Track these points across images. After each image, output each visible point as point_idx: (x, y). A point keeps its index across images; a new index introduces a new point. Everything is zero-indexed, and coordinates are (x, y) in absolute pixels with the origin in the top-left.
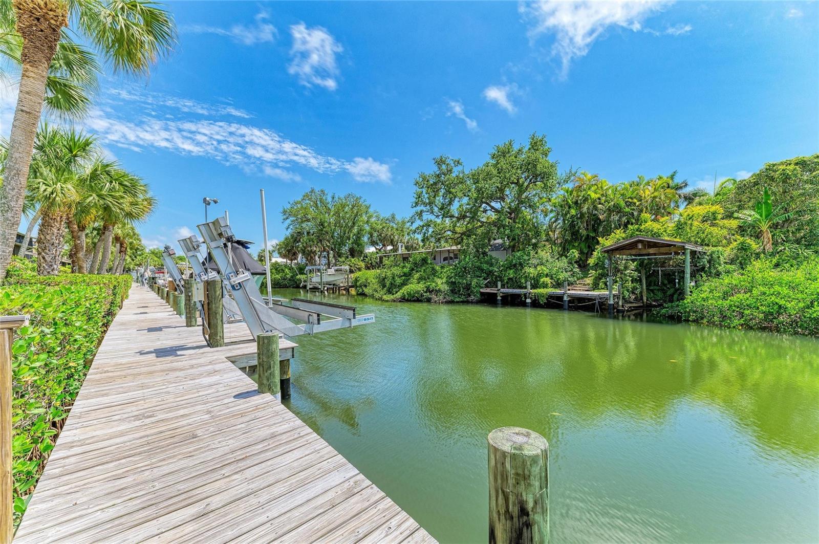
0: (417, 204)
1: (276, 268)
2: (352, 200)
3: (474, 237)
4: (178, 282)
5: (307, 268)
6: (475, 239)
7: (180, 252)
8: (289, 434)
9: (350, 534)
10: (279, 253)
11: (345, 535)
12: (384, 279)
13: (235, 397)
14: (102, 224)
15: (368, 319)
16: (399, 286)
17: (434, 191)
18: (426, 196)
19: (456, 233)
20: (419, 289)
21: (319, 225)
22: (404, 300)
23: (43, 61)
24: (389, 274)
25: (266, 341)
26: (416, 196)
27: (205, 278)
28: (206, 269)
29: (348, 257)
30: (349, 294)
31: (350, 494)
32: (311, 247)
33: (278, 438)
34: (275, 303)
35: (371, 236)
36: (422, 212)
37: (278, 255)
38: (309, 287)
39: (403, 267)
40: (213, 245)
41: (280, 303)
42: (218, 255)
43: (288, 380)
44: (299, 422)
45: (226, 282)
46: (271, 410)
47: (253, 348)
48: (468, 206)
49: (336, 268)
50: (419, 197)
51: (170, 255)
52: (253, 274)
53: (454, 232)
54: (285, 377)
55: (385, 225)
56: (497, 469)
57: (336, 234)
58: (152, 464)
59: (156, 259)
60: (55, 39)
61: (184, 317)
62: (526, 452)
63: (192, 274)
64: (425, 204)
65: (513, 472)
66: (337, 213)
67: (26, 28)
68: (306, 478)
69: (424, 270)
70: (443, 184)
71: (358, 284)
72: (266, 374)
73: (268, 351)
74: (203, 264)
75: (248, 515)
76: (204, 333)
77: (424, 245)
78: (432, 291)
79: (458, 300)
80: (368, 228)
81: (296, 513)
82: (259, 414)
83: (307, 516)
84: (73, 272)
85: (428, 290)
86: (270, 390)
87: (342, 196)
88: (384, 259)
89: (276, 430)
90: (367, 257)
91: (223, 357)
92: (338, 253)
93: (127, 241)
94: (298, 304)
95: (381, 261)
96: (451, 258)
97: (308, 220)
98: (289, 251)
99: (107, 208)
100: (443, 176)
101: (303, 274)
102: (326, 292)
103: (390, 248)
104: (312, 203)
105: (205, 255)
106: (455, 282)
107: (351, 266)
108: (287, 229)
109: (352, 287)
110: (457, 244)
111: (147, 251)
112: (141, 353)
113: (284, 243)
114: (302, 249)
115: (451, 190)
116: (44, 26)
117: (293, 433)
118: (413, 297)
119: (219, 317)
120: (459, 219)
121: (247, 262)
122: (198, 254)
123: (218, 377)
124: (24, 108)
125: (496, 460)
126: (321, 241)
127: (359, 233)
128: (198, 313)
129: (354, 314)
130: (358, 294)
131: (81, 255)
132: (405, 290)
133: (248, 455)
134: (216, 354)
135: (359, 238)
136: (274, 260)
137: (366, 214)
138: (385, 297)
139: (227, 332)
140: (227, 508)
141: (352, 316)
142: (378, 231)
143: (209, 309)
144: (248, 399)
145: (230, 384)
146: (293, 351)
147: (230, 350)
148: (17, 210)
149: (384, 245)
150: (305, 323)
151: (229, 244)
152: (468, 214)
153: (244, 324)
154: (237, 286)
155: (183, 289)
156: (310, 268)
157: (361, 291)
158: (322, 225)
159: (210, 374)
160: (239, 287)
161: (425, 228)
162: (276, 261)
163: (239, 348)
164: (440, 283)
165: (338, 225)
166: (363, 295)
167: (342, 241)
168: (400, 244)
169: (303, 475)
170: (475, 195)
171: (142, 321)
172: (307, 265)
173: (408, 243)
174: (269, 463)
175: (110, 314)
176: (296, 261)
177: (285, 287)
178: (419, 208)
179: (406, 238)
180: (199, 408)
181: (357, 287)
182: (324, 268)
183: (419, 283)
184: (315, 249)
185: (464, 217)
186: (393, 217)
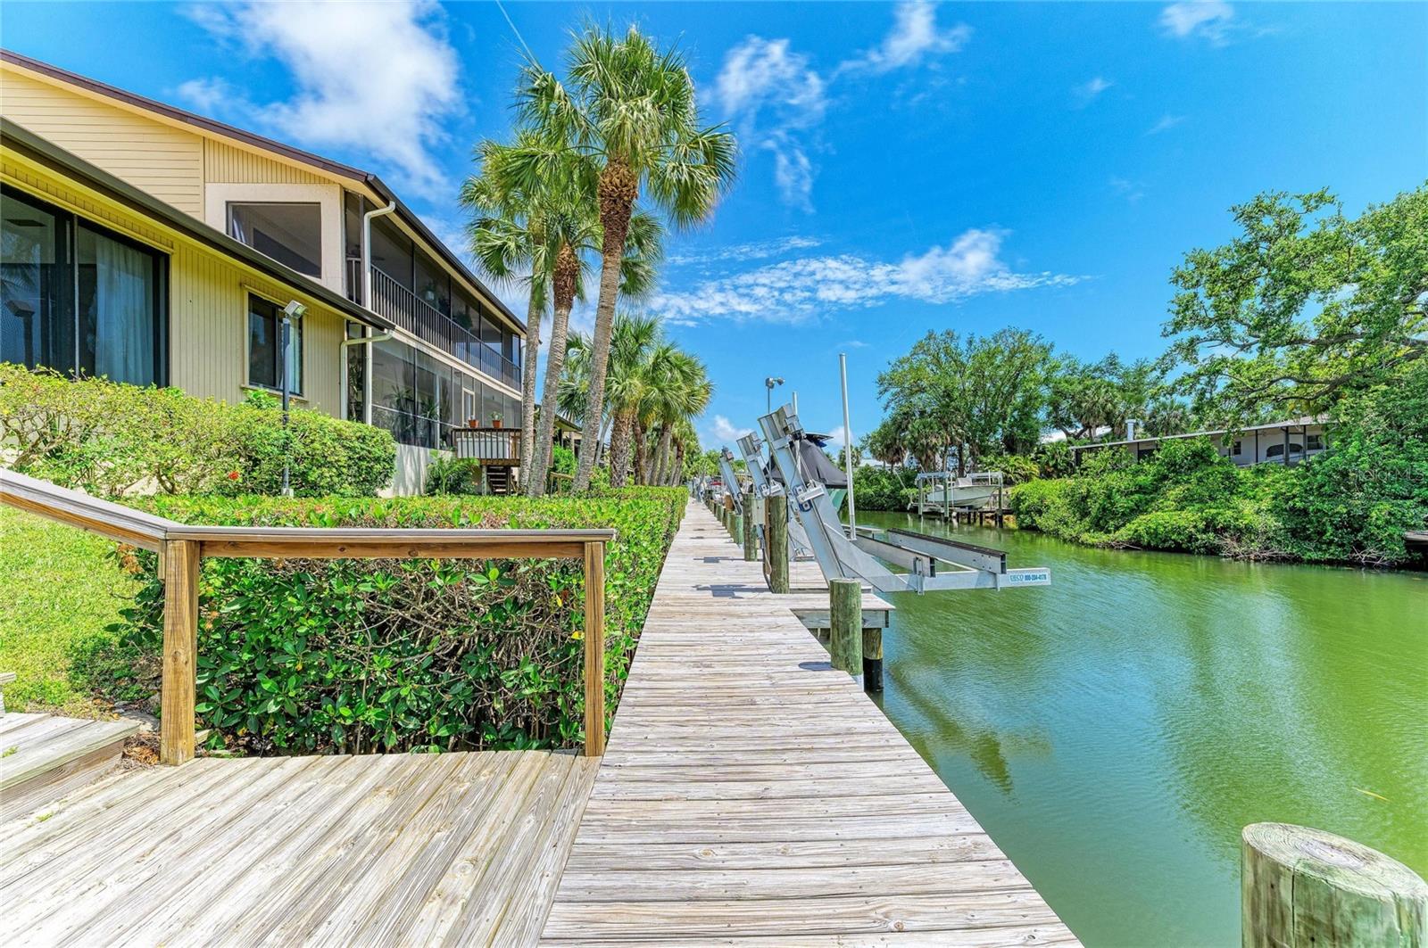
0: (1178, 326)
1: (867, 476)
2: (1010, 340)
3: (1383, 387)
4: (736, 498)
5: (920, 476)
6: (1385, 394)
7: (738, 455)
8: (871, 737)
9: (958, 911)
10: (873, 451)
11: (949, 909)
12: (1084, 499)
13: (800, 665)
14: (661, 422)
15: (1035, 578)
16: (1123, 514)
17: (1233, 288)
18: (1208, 303)
19: (1312, 382)
20: (1183, 523)
21: (943, 397)
22: (1135, 545)
24: (1097, 487)
25: (842, 591)
26: (1176, 308)
27: (766, 492)
28: (768, 479)
29: (1000, 454)
30: (1001, 526)
31: (964, 858)
32: (927, 438)
33: (855, 737)
34: (862, 535)
35: (1056, 407)
36: (1192, 342)
37: (870, 455)
38: (922, 510)
39: (1136, 473)
40: (776, 445)
41: (871, 536)
42: (783, 459)
43: (879, 662)
44: (888, 724)
45: (792, 499)
46: (848, 695)
47: (824, 602)
48: (1357, 308)
49: (975, 475)
50: (1187, 309)
51: (728, 460)
52: (828, 487)
53: (1304, 380)
54: (873, 657)
55: (1089, 382)
56: (1259, 894)
57: (975, 411)
58: (710, 721)
59: (712, 465)
61: (742, 546)
62: (1339, 881)
63: (752, 486)
64: (1206, 323)
65: (1299, 910)
66: (978, 372)
68: (894, 807)
69: (1200, 480)
70: (1263, 264)
71: (1023, 507)
72: (842, 642)
73: (846, 606)
74: (765, 471)
75: (812, 821)
76: (764, 571)
77: (1201, 420)
78: (1225, 529)
79: (1314, 556)
80: (1046, 392)
81: (877, 846)
82: (831, 697)
83: (891, 857)
84: (636, 484)
85: (1210, 526)
86: (848, 666)
87: (989, 337)
88: (1085, 456)
89: (852, 725)
90: (1044, 452)
91: (787, 608)
92: (980, 447)
93: (685, 442)
94: (899, 539)
95: (1079, 461)
96: (1296, 448)
97: (923, 390)
98: (888, 447)
99: (666, 405)
100: (1263, 244)
101: (912, 486)
102: (954, 521)
103: (1103, 430)
104: (930, 359)
105: (767, 459)
106: (1305, 512)
107: (1008, 472)
108: (885, 409)
109: (1008, 512)
110: (1317, 411)
111: (704, 454)
112: (699, 588)
113: (880, 433)
114: (910, 443)
115: (1293, 274)
117: (877, 737)
118: (1164, 542)
119: (782, 549)
120: (1321, 346)
121: (821, 468)
122: (759, 458)
123: (781, 634)
124: (603, 304)
125: (1256, 874)
126: (945, 425)
127: (1025, 405)
128: (758, 542)
129: (1003, 565)
130: (1022, 529)
131: (643, 462)
132: (1140, 524)
133: (815, 746)
134: (779, 602)
135: (1027, 415)
136: (863, 464)
137: (1044, 363)
138: (1085, 537)
139: (793, 574)
140: (788, 802)
141: (998, 568)
142: (1073, 397)
143: (771, 537)
144: (817, 673)
145: (794, 646)
146: (887, 616)
147: (797, 599)
149: (1087, 426)
150: (909, 572)
151: (797, 443)
152: (1358, 329)
153: (815, 563)
154: (806, 505)
155: (741, 507)
156: (925, 476)
157: (1028, 521)
158: (948, 395)
159: (771, 628)
160: (809, 507)
161: (1204, 379)
162: (868, 465)
163: (808, 599)
164: (1254, 511)
165: (980, 393)
166: (1033, 529)
167: (988, 423)
168: (1130, 422)
169: (889, 800)
170: (1386, 274)
171: (700, 548)
172: (919, 470)
173: (1153, 416)
174: (843, 766)
175: (669, 536)
176: (900, 464)
177: (882, 508)
178: (1185, 336)
179: (1150, 406)
180: (758, 669)
181: (1021, 513)
182: (952, 475)
183: (1182, 509)
184: (934, 441)
185: (1342, 338)
186: (1112, 362)
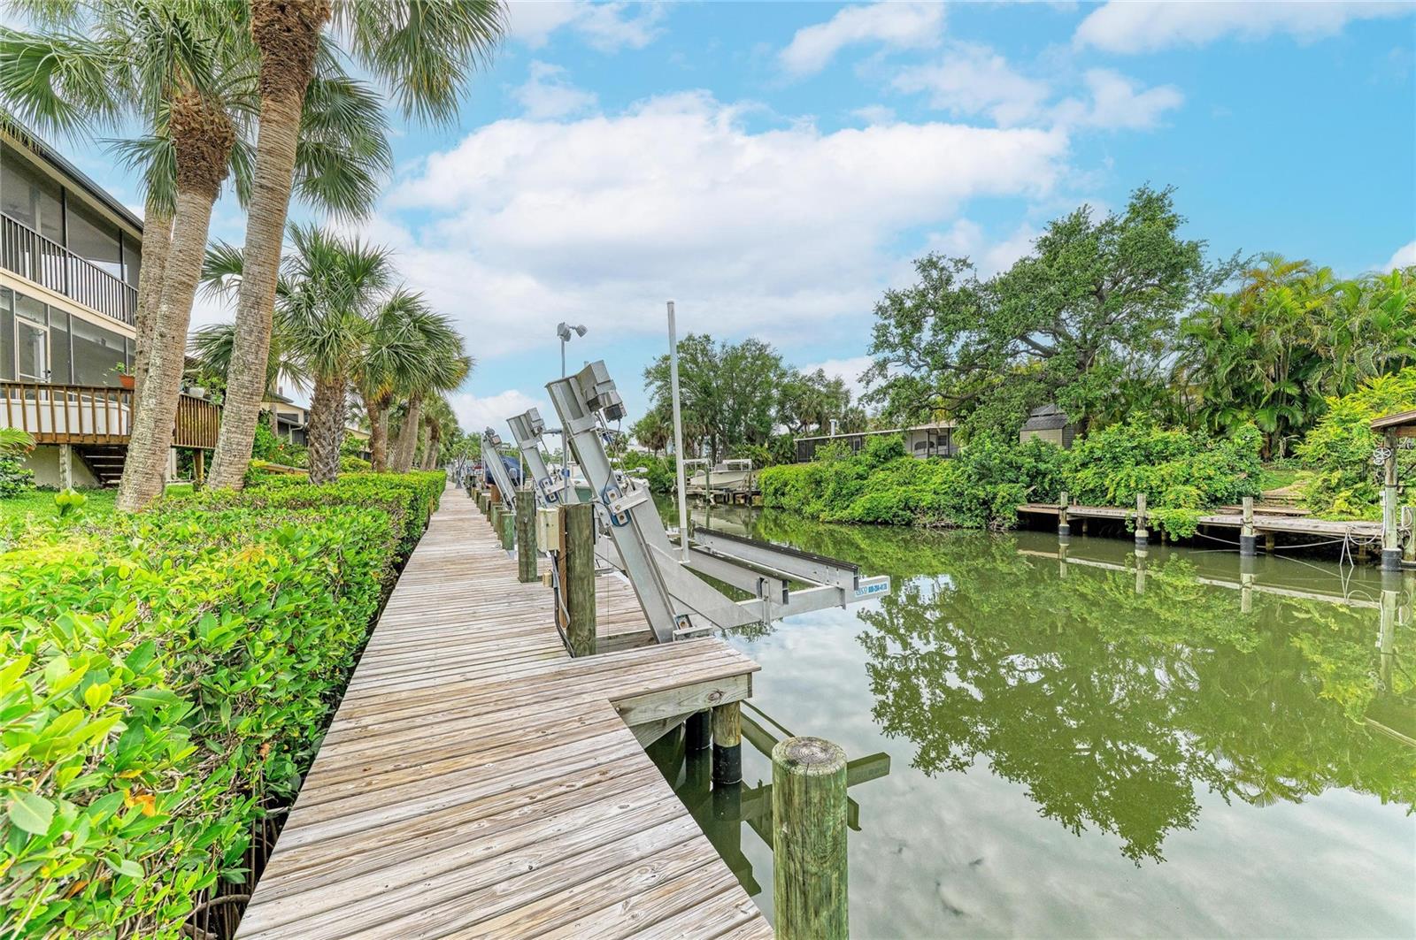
1: (634, 461)
2: (753, 349)
7: (510, 441)
10: (639, 438)
15: (878, 589)
16: (848, 496)
17: (912, 322)
18: (896, 332)
19: (951, 398)
20: (890, 504)
21: (699, 392)
22: (859, 522)
23: (293, 89)
26: (875, 333)
29: (745, 444)
35: (783, 407)
36: (885, 361)
37: (637, 442)
42: (586, 448)
48: (980, 346)
49: (728, 462)
50: (882, 335)
51: (494, 445)
53: (947, 396)
54: (732, 742)
55: (805, 389)
57: (725, 406)
60: (310, 46)
64: (893, 347)
66: (728, 373)
67: (264, 28)
71: (767, 489)
78: (916, 508)
80: (776, 394)
85: (906, 505)
87: (737, 344)
90: (775, 443)
91: (605, 700)
92: (730, 436)
93: (441, 422)
95: (800, 450)
96: (931, 445)
98: (654, 434)
100: (932, 292)
102: (712, 501)
103: (814, 427)
104: (688, 357)
108: (651, 400)
109: (754, 492)
111: (466, 437)
113: (646, 422)
116: (292, 20)
118: (877, 518)
119: (588, 586)
120: (959, 371)
124: (264, 182)
126: (702, 417)
127: (762, 404)
129: (856, 580)
135: (763, 411)
136: (629, 449)
137: (776, 370)
141: (849, 583)
142: (795, 399)
143: (568, 569)
146: (749, 682)
148: (257, 370)
149: (804, 423)
154: (622, 518)
156: (687, 462)
157: (772, 500)
158: (704, 391)
160: (625, 520)
162: (634, 451)
165: (729, 391)
166: (778, 507)
167: (735, 417)
168: (832, 422)
173: (845, 418)
178: (881, 356)
179: (843, 410)
181: (767, 494)
182: (710, 462)
184: (692, 429)
185: (972, 367)
186: (820, 374)
